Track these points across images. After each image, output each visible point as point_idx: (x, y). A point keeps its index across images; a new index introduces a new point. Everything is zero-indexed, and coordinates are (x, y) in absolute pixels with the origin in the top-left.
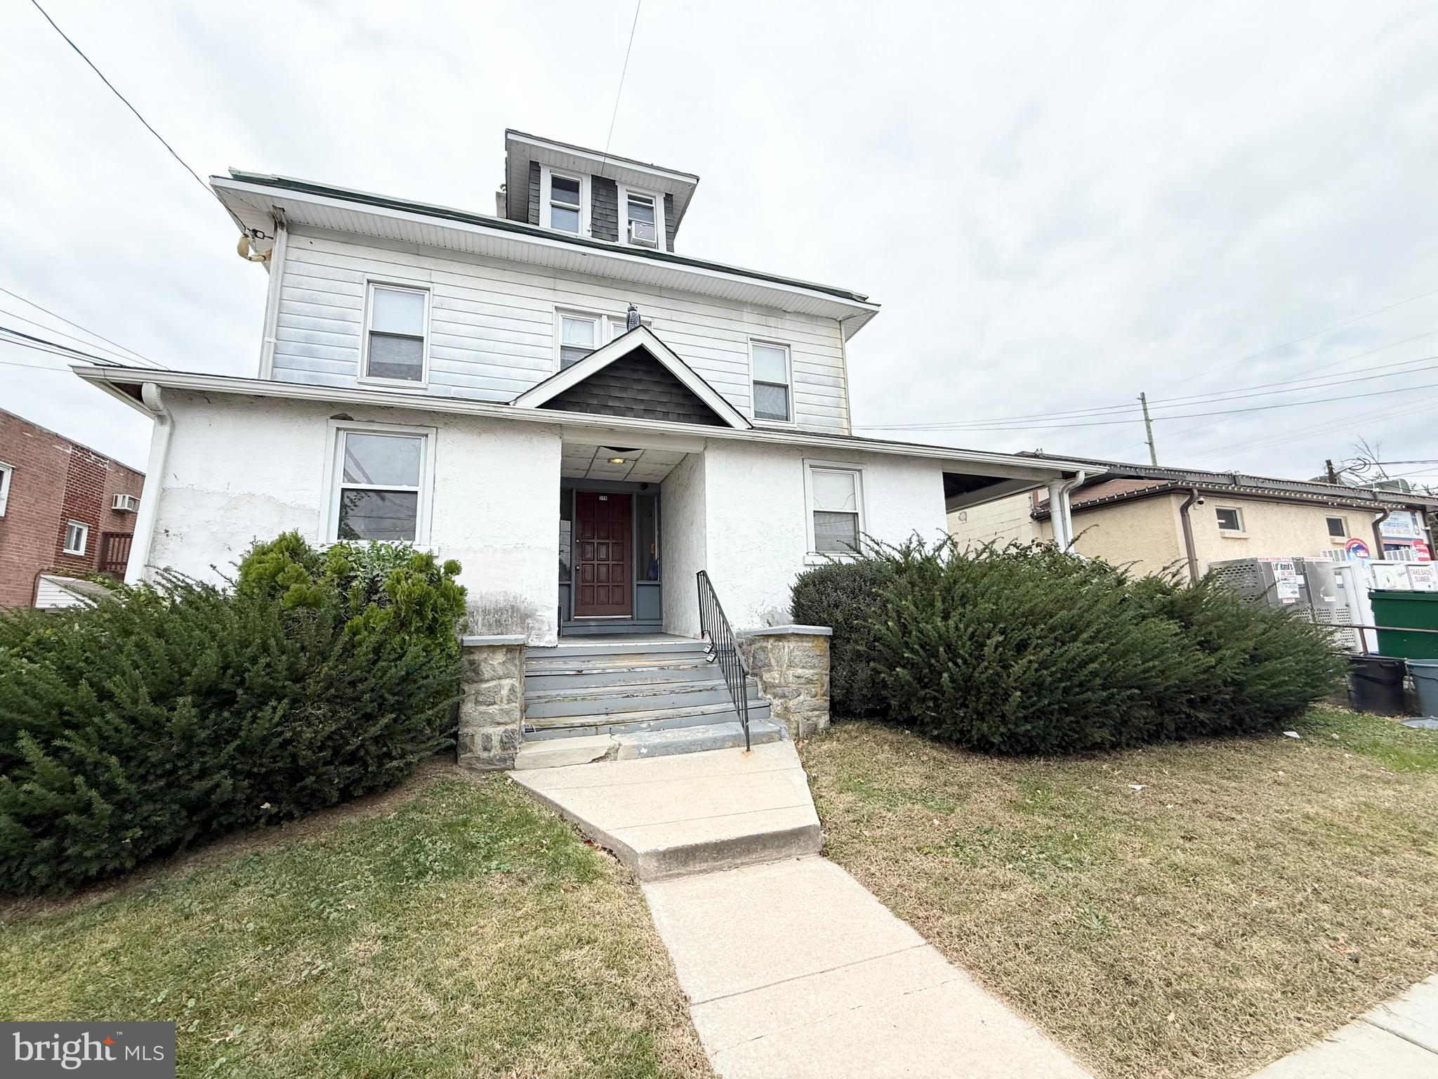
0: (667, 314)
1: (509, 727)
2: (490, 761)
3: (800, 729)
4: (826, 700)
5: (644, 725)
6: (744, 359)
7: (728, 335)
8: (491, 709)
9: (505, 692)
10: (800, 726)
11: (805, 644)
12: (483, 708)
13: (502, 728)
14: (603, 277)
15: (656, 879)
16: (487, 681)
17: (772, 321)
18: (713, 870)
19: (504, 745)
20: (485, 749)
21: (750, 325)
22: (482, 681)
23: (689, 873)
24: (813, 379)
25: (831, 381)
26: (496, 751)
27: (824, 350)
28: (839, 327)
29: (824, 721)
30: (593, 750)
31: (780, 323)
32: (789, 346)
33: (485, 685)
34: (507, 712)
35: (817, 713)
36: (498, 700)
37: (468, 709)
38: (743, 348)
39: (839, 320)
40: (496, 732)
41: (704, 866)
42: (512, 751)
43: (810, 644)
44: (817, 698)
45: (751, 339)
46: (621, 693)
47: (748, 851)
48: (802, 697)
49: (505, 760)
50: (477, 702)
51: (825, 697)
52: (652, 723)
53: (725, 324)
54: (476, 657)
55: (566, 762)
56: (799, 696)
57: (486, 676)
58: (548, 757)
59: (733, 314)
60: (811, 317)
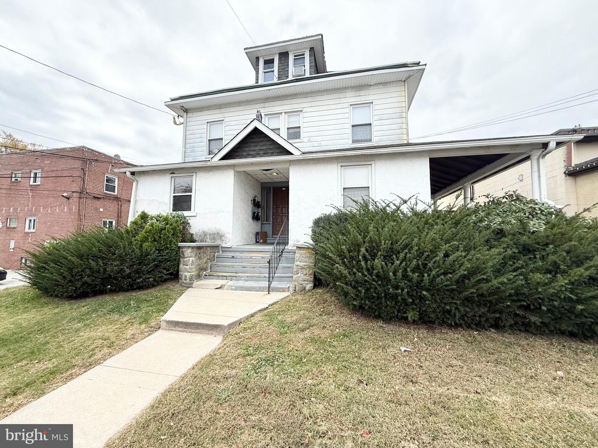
0: (309, 104)
1: (192, 274)
2: (186, 284)
3: (297, 289)
4: (311, 277)
5: (243, 279)
6: (347, 116)
7: (339, 106)
8: (187, 267)
9: (190, 262)
10: (297, 287)
11: (302, 251)
12: (185, 266)
13: (190, 274)
14: (282, 96)
15: (165, 329)
16: (186, 258)
17: (363, 93)
18: (184, 331)
19: (191, 279)
20: (185, 280)
21: (351, 98)
22: (185, 258)
23: (176, 330)
24: (385, 117)
25: (397, 115)
26: (188, 281)
27: (393, 100)
28: (404, 84)
29: (309, 286)
30: (216, 285)
31: (367, 92)
32: (372, 103)
33: (186, 259)
34: (191, 269)
35: (306, 282)
36: (188, 264)
37: (181, 266)
38: (347, 110)
39: (403, 80)
40: (188, 274)
41: (181, 329)
42: (192, 282)
43: (305, 252)
44: (307, 275)
45: (351, 105)
46: (242, 265)
47: (197, 329)
48: (299, 275)
49: (190, 284)
50: (184, 265)
51: (311, 276)
52: (245, 278)
53: (338, 101)
54: (183, 250)
55: (207, 288)
56: (298, 274)
57: (186, 256)
58: (202, 285)
59: (342, 95)
60: (385, 84)
